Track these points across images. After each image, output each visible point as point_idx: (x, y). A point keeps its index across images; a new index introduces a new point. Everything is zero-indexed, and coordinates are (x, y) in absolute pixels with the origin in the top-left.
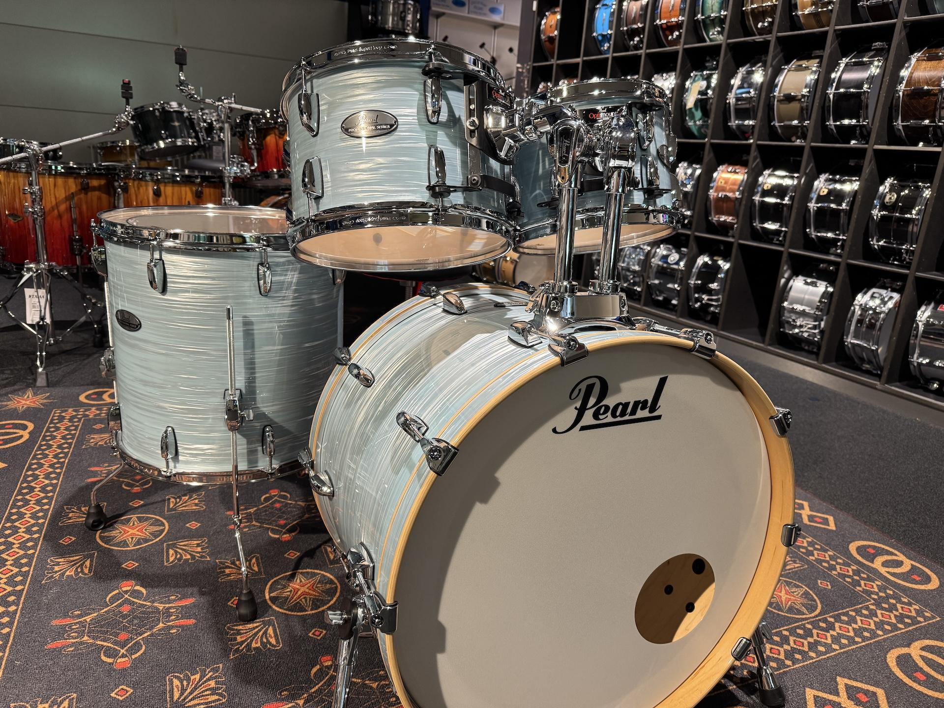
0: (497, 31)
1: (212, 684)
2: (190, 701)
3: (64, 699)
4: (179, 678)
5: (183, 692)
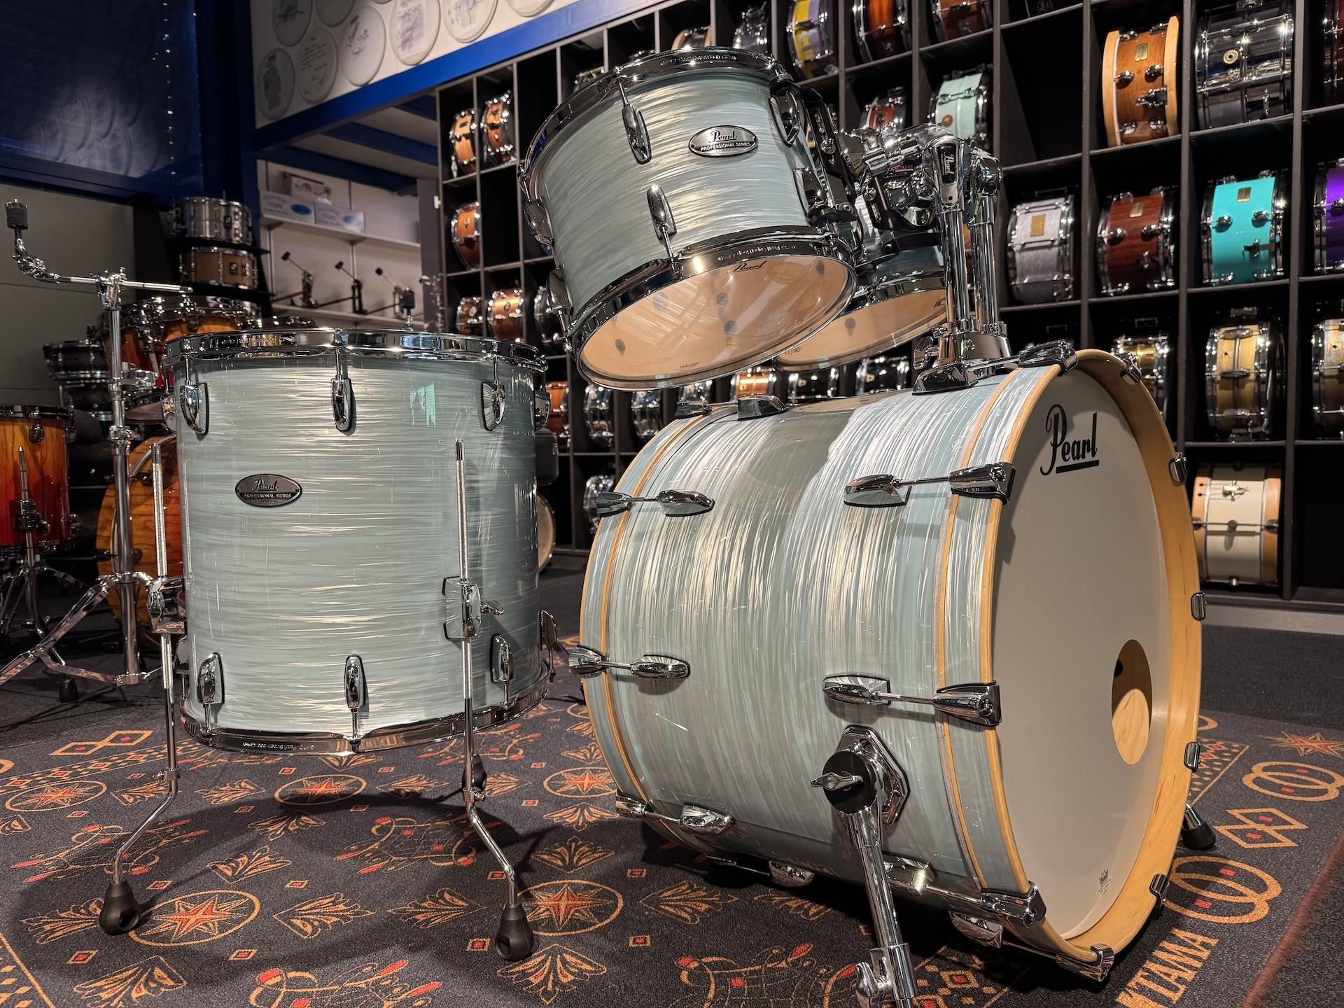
0: (355, 247)
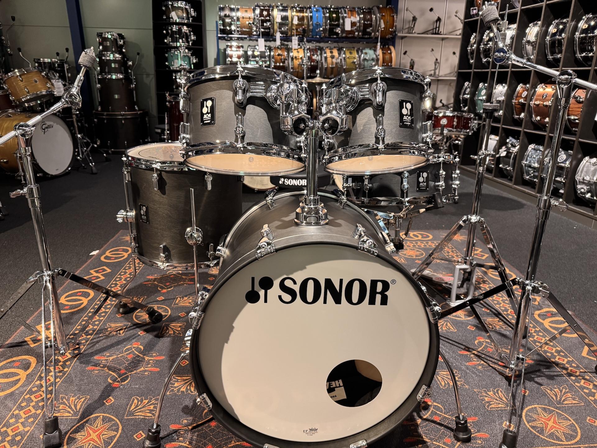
1: (152, 407)
2: (137, 412)
3: (83, 397)
4: (137, 399)
5: (137, 406)
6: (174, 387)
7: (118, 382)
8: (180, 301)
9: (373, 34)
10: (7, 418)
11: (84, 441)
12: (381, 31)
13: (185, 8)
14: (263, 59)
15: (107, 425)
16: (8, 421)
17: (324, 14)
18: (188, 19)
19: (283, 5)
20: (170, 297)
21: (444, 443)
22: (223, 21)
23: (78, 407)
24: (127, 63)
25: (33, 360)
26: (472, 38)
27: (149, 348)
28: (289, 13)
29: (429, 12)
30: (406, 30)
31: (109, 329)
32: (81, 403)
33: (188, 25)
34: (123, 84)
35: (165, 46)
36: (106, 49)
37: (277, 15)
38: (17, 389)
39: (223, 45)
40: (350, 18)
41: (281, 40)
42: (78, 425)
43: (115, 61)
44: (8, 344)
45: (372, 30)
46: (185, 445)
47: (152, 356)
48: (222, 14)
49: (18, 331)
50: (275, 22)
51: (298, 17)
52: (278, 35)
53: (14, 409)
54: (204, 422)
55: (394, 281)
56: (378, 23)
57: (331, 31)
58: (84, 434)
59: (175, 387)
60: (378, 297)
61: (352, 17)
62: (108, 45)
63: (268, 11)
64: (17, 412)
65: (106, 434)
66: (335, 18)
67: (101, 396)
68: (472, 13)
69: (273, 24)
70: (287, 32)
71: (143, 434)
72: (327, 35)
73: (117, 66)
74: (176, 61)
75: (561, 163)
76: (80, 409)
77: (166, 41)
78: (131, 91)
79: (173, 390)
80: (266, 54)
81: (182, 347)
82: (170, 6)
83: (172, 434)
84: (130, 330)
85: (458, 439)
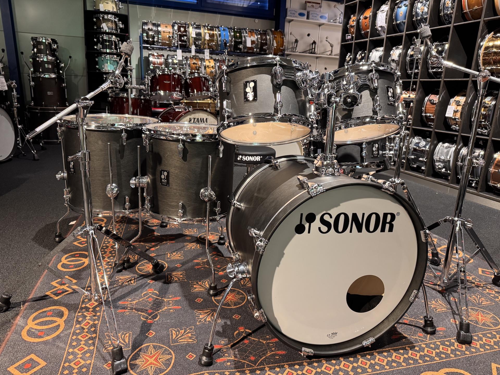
0: (320, 27)
1: (190, 335)
2: (180, 339)
3: (127, 333)
4: (175, 330)
5: (177, 336)
6: (200, 318)
7: (150, 319)
8: (170, 256)
9: (268, 51)
10: (65, 356)
11: (145, 365)
12: (274, 49)
13: (115, 21)
14: (181, 66)
15: (160, 351)
16: (67, 358)
17: (230, 33)
18: (116, 30)
19: (196, 24)
20: (160, 253)
21: (419, 337)
22: (147, 34)
23: (127, 340)
24: (60, 65)
25: (63, 309)
26: (347, 57)
27: (163, 293)
28: (202, 31)
29: (307, 36)
30: (290, 50)
31: (120, 281)
32: (128, 337)
33: (116, 35)
34: (56, 82)
35: (96, 51)
36: (40, 51)
37: (192, 32)
38: (61, 333)
39: (146, 53)
40: (250, 37)
41: (196, 52)
42: (133, 354)
43: (48, 62)
44: (32, 298)
45: (267, 48)
46: (232, 358)
47: (169, 298)
48: (146, 28)
49: (35, 288)
50: (191, 37)
51: (209, 33)
52: (193, 48)
53: (67, 348)
54: (238, 341)
55: (398, 214)
56: (272, 43)
57: (236, 46)
58: (142, 360)
59: (202, 319)
60: (387, 226)
61: (252, 37)
62: (42, 48)
63: (185, 28)
64: (71, 350)
65: (162, 358)
66: (238, 37)
67: (141, 331)
68: (347, 38)
69: (188, 39)
70: (201, 46)
71: (193, 355)
72: (232, 49)
73: (50, 67)
74: (106, 64)
75: (422, 147)
76: (129, 342)
77: (95, 47)
78: (63, 89)
79: (200, 321)
80: (184, 62)
81: (191, 289)
82: (101, 18)
83: (217, 352)
84: (139, 280)
85: (427, 333)
